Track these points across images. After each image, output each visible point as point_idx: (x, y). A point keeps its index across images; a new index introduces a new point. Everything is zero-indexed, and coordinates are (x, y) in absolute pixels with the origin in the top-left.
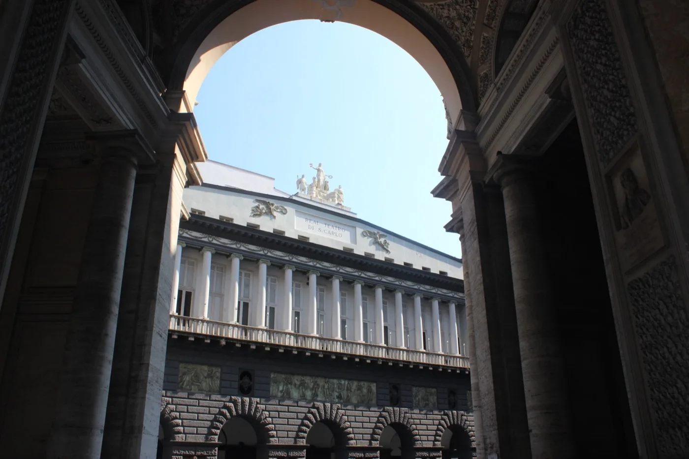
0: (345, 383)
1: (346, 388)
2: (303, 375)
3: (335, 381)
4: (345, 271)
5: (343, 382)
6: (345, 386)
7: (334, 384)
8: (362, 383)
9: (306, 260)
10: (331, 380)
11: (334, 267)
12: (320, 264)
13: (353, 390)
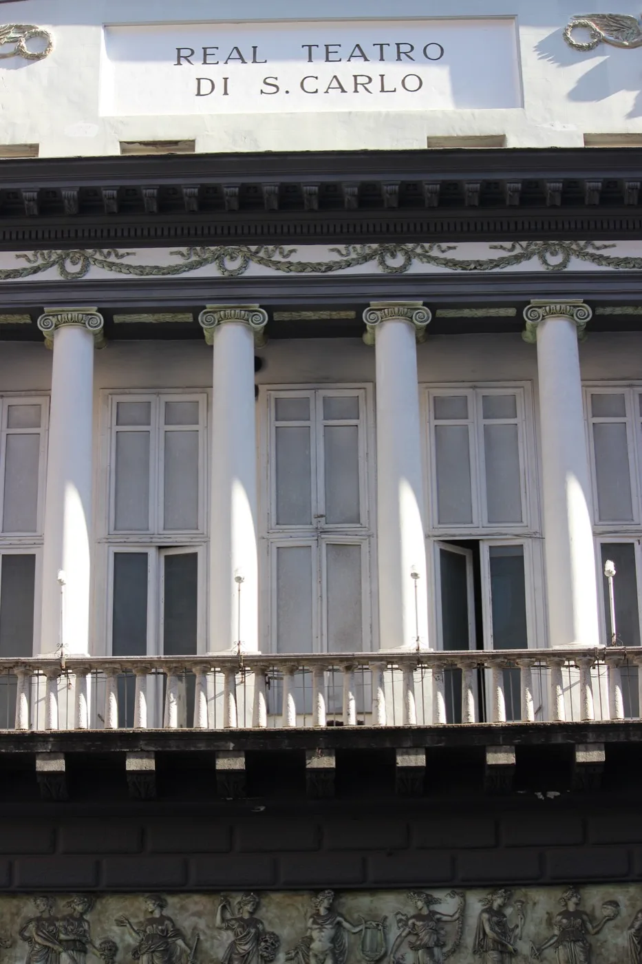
0: (463, 910)
1: (470, 940)
2: (158, 891)
3: (390, 904)
4: (447, 263)
5: (447, 904)
6: (461, 931)
7: (382, 924)
8: (595, 897)
9: (178, 261)
10: (362, 903)
11: (366, 258)
12: (267, 262)
13: (524, 947)
